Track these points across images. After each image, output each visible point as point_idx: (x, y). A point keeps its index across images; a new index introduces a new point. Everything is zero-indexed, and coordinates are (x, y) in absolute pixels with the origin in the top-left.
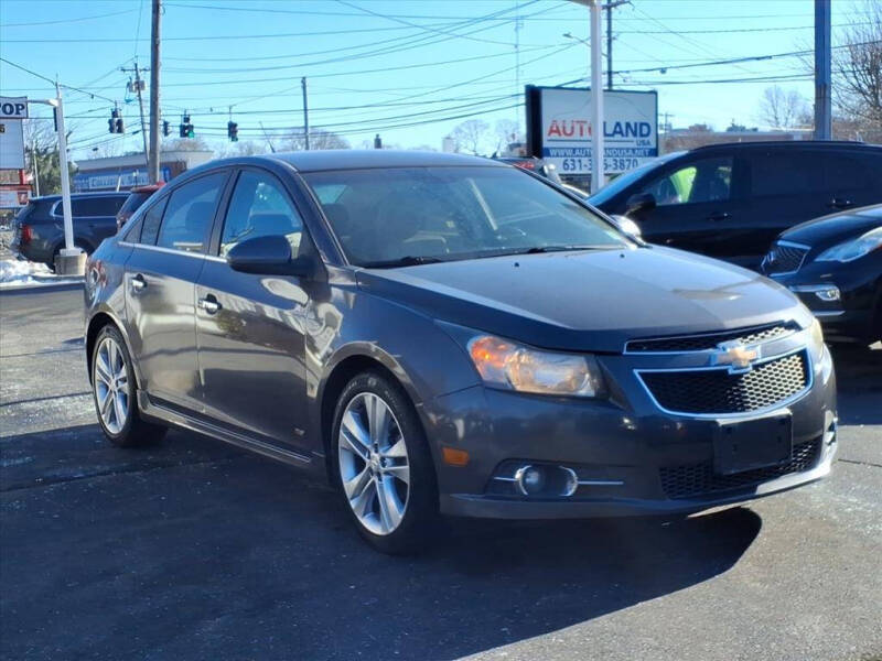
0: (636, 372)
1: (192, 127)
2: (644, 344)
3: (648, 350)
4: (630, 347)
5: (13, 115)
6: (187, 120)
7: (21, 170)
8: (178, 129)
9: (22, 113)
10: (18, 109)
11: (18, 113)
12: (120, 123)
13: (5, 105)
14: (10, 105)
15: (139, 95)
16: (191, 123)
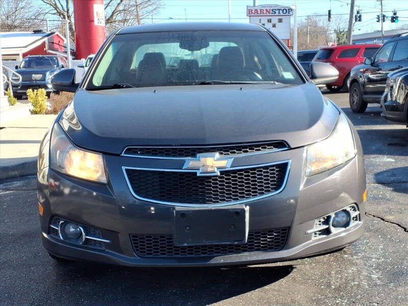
0: (124, 168)
1: (398, 17)
2: (140, 150)
3: (141, 154)
4: (128, 151)
5: (287, 14)
6: (395, 14)
7: (288, 40)
8: (390, 19)
9: (291, 13)
10: (289, 11)
11: (289, 13)
12: (360, 17)
13: (283, 10)
14: (286, 10)
15: (381, 3)
16: (397, 15)
